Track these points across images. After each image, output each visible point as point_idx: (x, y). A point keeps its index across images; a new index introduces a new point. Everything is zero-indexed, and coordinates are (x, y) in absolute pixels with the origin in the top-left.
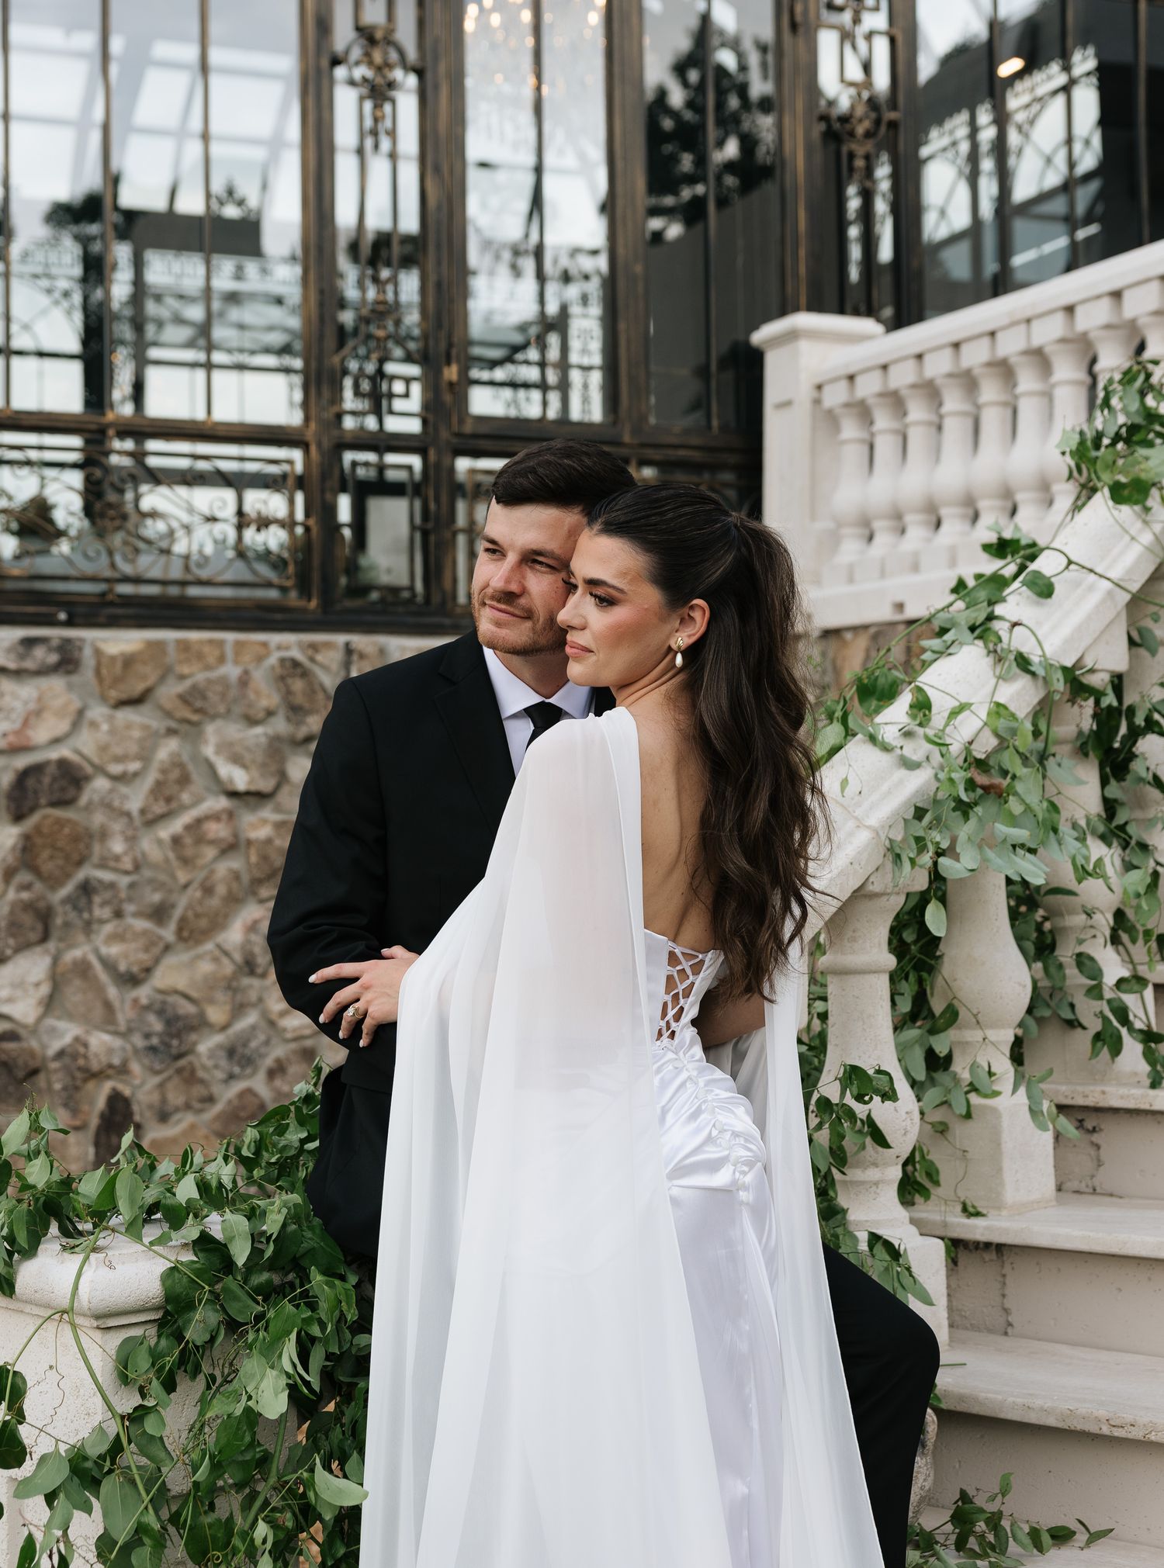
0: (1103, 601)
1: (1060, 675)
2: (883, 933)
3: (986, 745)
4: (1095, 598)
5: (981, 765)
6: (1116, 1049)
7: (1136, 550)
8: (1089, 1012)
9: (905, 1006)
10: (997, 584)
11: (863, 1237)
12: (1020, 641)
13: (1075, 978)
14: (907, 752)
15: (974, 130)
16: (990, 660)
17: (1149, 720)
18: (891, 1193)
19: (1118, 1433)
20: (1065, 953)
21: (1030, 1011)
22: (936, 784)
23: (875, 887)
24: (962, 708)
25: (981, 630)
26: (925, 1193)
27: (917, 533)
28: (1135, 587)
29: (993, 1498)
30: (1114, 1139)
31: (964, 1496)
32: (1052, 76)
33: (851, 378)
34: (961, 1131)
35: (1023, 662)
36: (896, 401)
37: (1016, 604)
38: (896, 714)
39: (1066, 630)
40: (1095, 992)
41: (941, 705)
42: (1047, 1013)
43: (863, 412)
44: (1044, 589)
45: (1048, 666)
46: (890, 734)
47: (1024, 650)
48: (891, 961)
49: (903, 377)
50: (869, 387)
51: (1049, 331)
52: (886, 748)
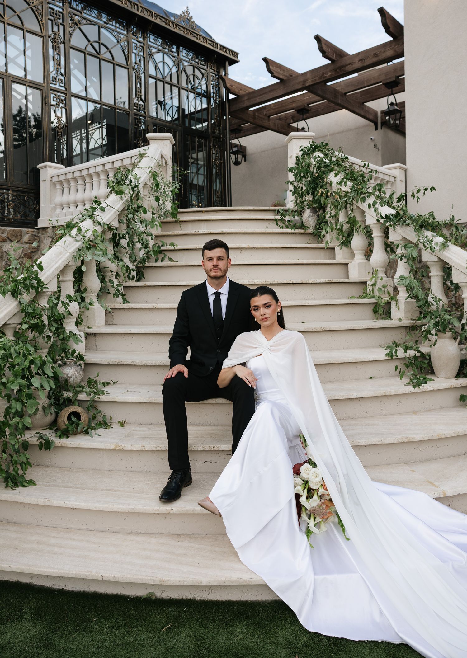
0: (114, 213)
1: (106, 226)
2: (72, 273)
3: (92, 238)
4: (112, 213)
5: (91, 241)
6: (118, 297)
7: (121, 204)
8: (112, 290)
9: (76, 289)
10: (94, 209)
11: (68, 332)
12: (99, 219)
13: (109, 284)
14: (77, 238)
15: (81, 134)
16: (93, 222)
17: (123, 236)
18: (74, 324)
19: (119, 363)
20: (107, 279)
21: (100, 290)
22: (82, 245)
23: (71, 264)
24: (88, 230)
25: (91, 217)
26: (80, 324)
27: (73, 208)
28: (120, 211)
29: (95, 377)
30: (116, 314)
31: (89, 378)
32: (97, 125)
33: (59, 176)
34: (87, 313)
35: (99, 223)
36: (68, 181)
37: (97, 212)
38: (75, 231)
39: (107, 218)
40: (113, 286)
41: (83, 230)
42: (104, 291)
43: (61, 183)
44: (103, 210)
45: (104, 224)
46: (74, 235)
47: (99, 221)
48: (74, 279)
49: (69, 176)
50: (62, 178)
51: (99, 169)
52: (73, 237)
